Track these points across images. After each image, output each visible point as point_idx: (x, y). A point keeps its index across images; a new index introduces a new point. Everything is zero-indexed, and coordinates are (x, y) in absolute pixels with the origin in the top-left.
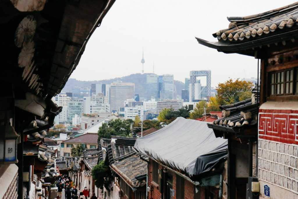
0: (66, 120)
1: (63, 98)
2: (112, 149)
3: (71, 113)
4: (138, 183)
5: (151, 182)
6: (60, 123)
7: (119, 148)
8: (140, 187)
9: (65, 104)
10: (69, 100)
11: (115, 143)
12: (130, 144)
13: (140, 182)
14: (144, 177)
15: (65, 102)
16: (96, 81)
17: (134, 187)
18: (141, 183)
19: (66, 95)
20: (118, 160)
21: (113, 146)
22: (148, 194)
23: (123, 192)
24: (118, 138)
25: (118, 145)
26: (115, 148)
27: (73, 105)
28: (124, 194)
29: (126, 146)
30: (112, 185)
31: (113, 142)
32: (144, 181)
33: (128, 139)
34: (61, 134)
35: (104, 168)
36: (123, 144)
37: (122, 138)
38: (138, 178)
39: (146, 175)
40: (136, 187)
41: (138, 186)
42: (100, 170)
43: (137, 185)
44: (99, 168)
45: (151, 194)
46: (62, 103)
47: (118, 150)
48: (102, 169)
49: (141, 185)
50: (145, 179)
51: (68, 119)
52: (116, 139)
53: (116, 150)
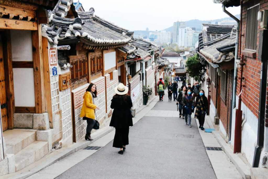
0: (191, 45)
1: (189, 31)
2: (203, 37)
3: (195, 41)
4: (222, 56)
5: (242, 51)
6: (187, 47)
7: (211, 36)
8: (223, 62)
9: (191, 35)
10: (193, 32)
11: (207, 31)
12: (223, 32)
13: (225, 55)
14: (232, 47)
15: (191, 34)
16: (212, 20)
17: (215, 63)
18: (226, 57)
19: (191, 29)
20: (206, 45)
21: (204, 33)
22: (237, 74)
23: (211, 79)
24: (209, 26)
25: (210, 33)
26: (206, 36)
27: (196, 36)
28: (212, 82)
29: (218, 34)
30: (204, 76)
31: (204, 30)
32: (231, 54)
33: (221, 27)
34: (185, 52)
35: (197, 59)
36: (215, 32)
37: (214, 26)
38: (221, 50)
39: (234, 45)
40: (217, 62)
41: (221, 61)
42: (193, 61)
43: (219, 60)
44: (193, 60)
45: (242, 71)
46: (189, 34)
47: (210, 38)
48: (195, 61)
49: (226, 60)
50: (233, 50)
51: (193, 44)
52: (208, 27)
53: (207, 38)
